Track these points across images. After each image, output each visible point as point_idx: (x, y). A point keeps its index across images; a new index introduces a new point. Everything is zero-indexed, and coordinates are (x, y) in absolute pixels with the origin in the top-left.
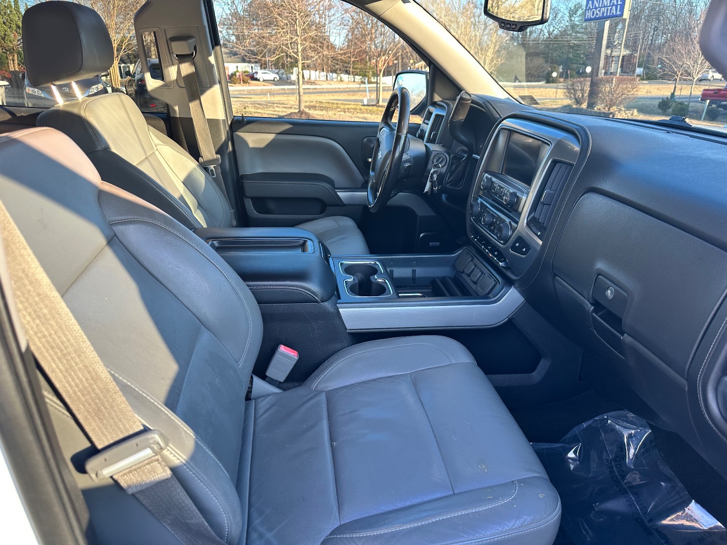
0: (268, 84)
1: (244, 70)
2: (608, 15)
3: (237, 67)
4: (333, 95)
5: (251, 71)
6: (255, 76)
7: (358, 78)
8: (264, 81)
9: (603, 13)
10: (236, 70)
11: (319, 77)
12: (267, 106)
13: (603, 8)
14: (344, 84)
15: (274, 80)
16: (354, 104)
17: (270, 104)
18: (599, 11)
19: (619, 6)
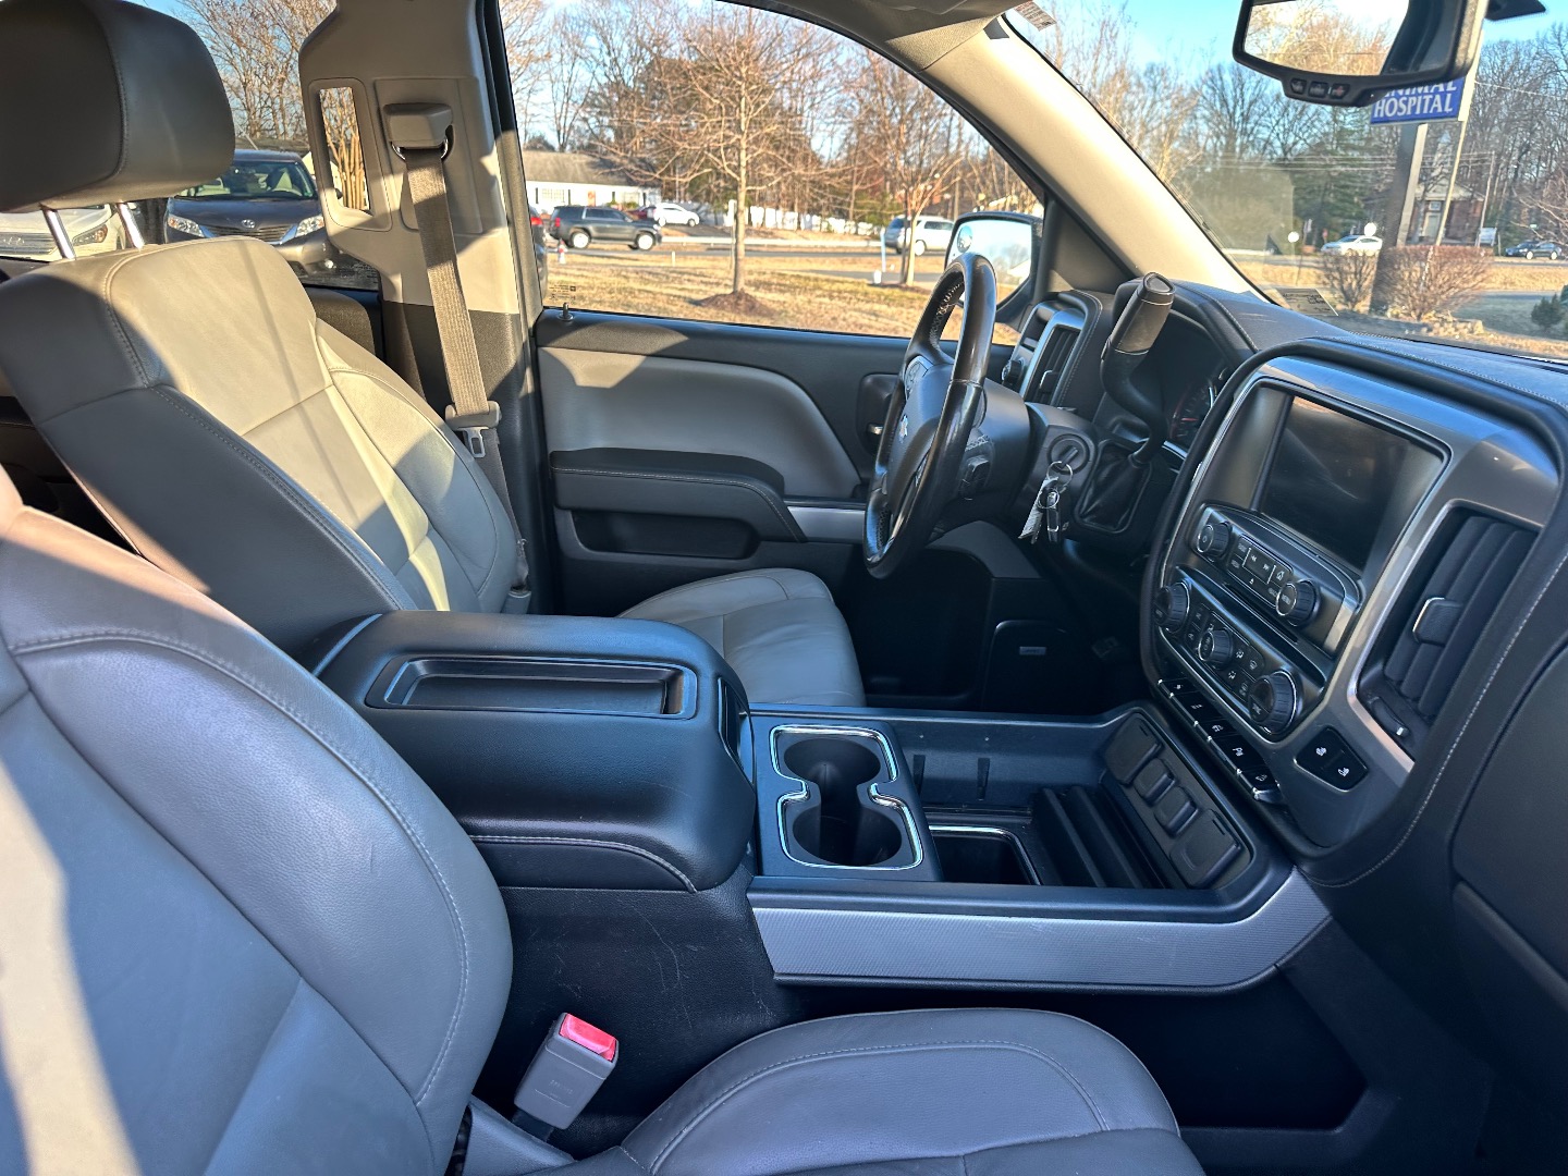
0: (674, 232)
1: (628, 200)
2: (1425, 111)
3: (614, 193)
4: (810, 262)
5: (641, 204)
6: (650, 214)
7: (864, 227)
8: (667, 225)
9: (1414, 108)
10: (610, 200)
11: (783, 223)
12: (668, 277)
13: (1414, 99)
14: (835, 238)
15: (688, 225)
16: (853, 282)
17: (675, 275)
18: (1406, 103)
19: (1449, 96)
